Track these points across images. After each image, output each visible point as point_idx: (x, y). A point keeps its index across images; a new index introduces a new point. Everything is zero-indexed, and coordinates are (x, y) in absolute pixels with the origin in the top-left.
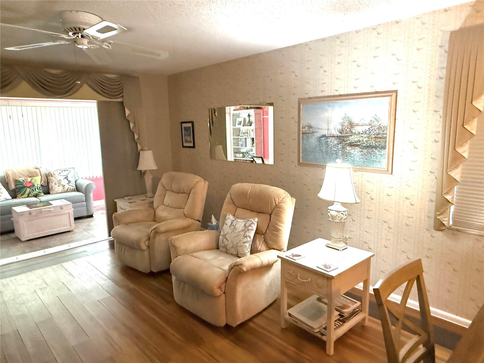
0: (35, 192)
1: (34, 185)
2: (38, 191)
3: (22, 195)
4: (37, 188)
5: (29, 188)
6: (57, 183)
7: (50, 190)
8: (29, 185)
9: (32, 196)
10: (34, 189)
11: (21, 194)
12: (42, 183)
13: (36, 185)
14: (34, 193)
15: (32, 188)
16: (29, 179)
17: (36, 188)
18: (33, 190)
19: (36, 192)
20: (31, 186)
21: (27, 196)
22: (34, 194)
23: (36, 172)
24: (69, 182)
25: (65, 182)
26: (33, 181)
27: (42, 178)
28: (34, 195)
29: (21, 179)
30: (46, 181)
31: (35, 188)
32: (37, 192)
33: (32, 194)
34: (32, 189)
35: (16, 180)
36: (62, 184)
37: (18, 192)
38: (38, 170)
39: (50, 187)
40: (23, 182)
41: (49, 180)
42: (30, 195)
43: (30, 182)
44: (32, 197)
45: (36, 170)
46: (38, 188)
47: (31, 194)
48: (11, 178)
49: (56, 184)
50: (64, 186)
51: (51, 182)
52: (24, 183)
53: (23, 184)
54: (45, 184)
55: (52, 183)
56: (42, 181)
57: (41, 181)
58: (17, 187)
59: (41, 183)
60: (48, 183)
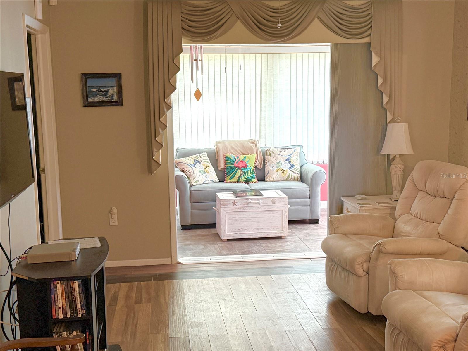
0: (246, 176)
1: (246, 166)
2: (251, 175)
3: (231, 178)
4: (250, 170)
5: (240, 169)
6: (276, 166)
7: (266, 175)
8: (240, 165)
9: (243, 181)
10: (246, 172)
11: (231, 177)
12: (256, 164)
13: (249, 166)
14: (245, 177)
15: (243, 170)
16: (242, 157)
17: (248, 171)
18: (244, 172)
19: (248, 175)
20: (244, 167)
21: (236, 180)
22: (246, 179)
23: (251, 148)
24: (292, 166)
25: (286, 166)
26: (246, 161)
28: (245, 179)
29: (233, 156)
30: (262, 162)
31: (247, 170)
32: (249, 176)
33: (243, 178)
34: (243, 171)
35: (226, 157)
36: (282, 168)
37: (227, 174)
38: (254, 145)
39: (266, 171)
40: (234, 160)
41: (266, 161)
42: (240, 180)
44: (242, 182)
45: (252, 145)
46: (252, 170)
47: (242, 179)
48: (221, 154)
49: (274, 167)
50: (284, 172)
52: (235, 163)
53: (233, 163)
54: (261, 166)
55: (269, 165)
57: (256, 161)
58: (227, 166)
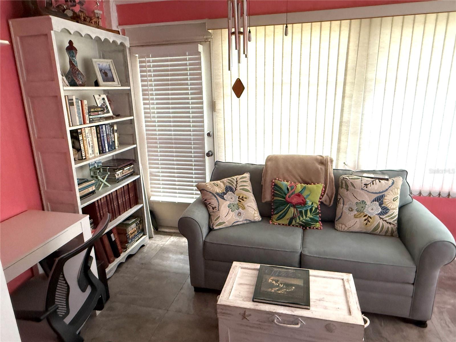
0: (304, 219)
1: (304, 203)
2: (311, 217)
3: (279, 219)
4: (311, 210)
5: (294, 206)
6: (355, 208)
7: (336, 219)
8: (295, 200)
9: (297, 224)
10: (303, 211)
11: (278, 217)
12: (323, 199)
13: (310, 203)
14: (301, 219)
15: (299, 208)
16: (299, 187)
17: (307, 210)
18: (301, 212)
19: (306, 217)
20: (300, 204)
21: (287, 222)
22: (303, 222)
23: (317, 172)
24: (385, 210)
25: (373, 210)
26: (305, 194)
27: (325, 188)
28: (301, 223)
29: (285, 184)
30: (332, 197)
31: (305, 209)
32: (308, 219)
33: (298, 221)
34: (299, 210)
35: (275, 185)
36: (366, 213)
37: (274, 209)
38: (323, 168)
39: (338, 214)
40: (286, 191)
41: (339, 197)
42: (294, 222)
43: (299, 195)
44: (297, 226)
45: (319, 167)
46: (314, 209)
47: (296, 222)
48: (268, 179)
49: (351, 210)
50: (368, 219)
51: (341, 201)
52: (287, 196)
53: (284, 196)
54: (330, 202)
55: (344, 204)
56: (325, 195)
57: (322, 196)
58: (276, 198)
59: (320, 199)
60: (336, 202)
